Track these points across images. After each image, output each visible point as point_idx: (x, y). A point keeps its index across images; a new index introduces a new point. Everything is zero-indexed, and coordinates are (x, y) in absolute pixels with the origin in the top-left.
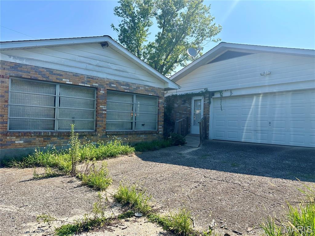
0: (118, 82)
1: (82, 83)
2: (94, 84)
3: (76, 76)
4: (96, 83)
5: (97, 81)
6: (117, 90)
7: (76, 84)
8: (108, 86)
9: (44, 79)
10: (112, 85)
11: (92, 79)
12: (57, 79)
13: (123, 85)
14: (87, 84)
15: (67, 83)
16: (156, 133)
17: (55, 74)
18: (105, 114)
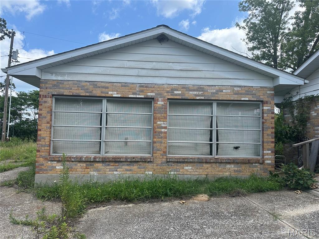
0: (185, 87)
1: (133, 94)
2: (149, 94)
3: (125, 86)
4: (152, 92)
5: (154, 89)
6: (183, 98)
7: (125, 96)
8: (170, 94)
9: (87, 94)
10: (176, 92)
11: (146, 87)
12: (102, 92)
13: (194, 90)
14: (139, 95)
15: (114, 96)
16: (259, 163)
17: (99, 87)
18: (165, 133)
